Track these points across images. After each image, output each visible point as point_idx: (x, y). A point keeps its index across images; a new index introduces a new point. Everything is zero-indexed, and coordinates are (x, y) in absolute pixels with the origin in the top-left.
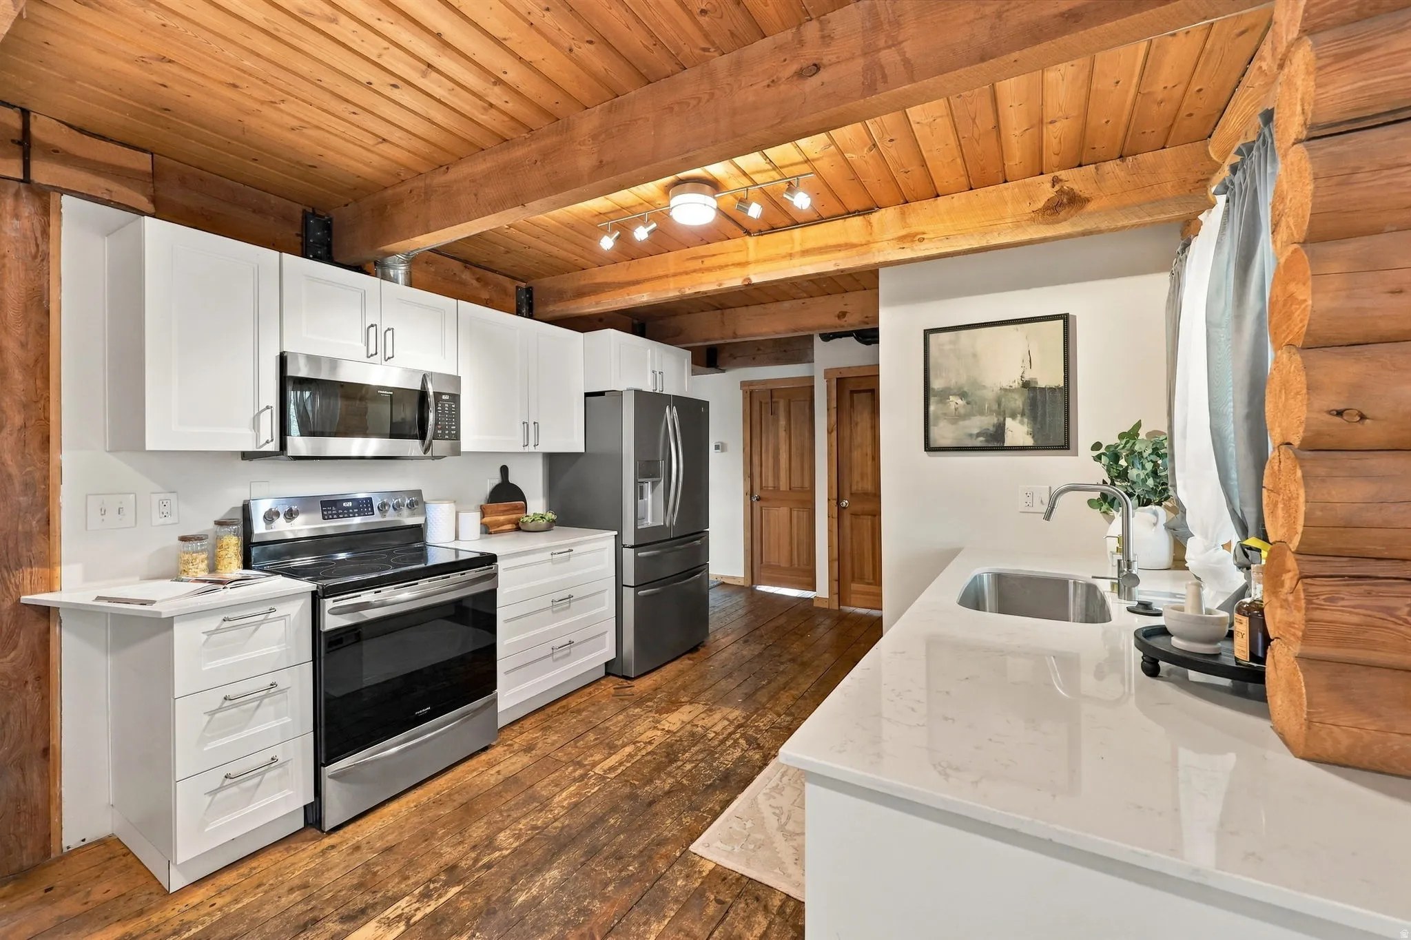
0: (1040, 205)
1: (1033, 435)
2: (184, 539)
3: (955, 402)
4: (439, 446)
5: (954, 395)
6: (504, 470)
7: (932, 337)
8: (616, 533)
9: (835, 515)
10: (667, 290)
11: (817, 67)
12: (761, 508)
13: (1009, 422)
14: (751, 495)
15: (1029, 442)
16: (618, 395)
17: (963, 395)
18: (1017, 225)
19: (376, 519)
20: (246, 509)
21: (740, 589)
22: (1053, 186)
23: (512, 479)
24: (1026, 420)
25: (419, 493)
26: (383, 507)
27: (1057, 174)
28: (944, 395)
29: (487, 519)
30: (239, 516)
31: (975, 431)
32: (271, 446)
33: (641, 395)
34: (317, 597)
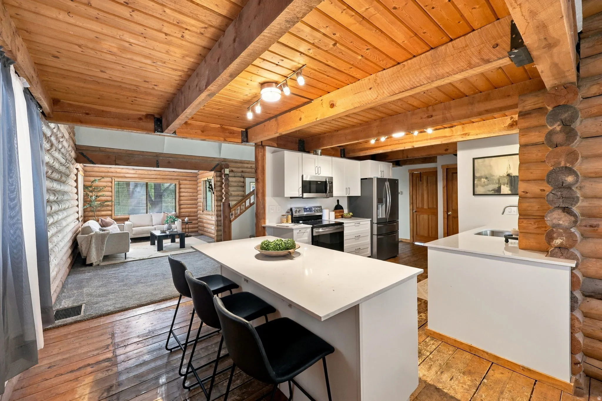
0: (507, 125)
1: (511, 190)
2: (282, 215)
3: (483, 180)
4: (329, 195)
5: (483, 178)
6: (338, 201)
7: (476, 160)
8: (371, 219)
9: (446, 217)
10: (388, 149)
11: (432, 116)
12: (417, 215)
13: (502, 187)
14: (413, 210)
15: (510, 192)
16: (372, 179)
17: (486, 178)
18: (500, 131)
19: (313, 213)
20: (291, 209)
21: (408, 243)
22: (511, 120)
24: (508, 186)
25: (321, 207)
26: (315, 210)
27: (512, 116)
28: (480, 178)
29: (336, 214)
30: (290, 211)
31: (491, 189)
32: (301, 196)
33: (378, 179)
34: (312, 228)
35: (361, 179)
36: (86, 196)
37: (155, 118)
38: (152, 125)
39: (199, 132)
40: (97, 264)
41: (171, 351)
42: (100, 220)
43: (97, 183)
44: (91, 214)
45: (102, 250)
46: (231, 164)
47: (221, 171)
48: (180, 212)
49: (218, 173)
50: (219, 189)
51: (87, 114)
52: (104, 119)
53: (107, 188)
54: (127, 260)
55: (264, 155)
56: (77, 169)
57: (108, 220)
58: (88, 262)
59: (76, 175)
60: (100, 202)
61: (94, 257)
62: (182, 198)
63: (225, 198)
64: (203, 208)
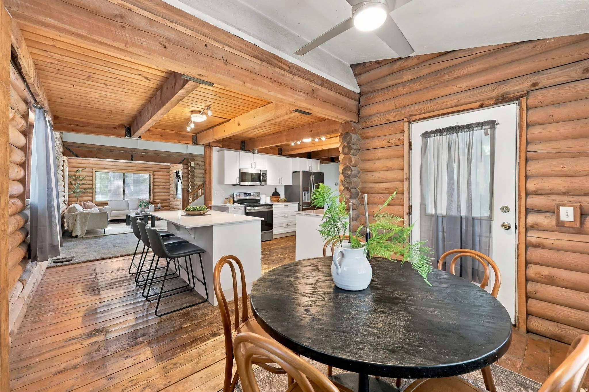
2: (226, 198)
4: (263, 183)
6: (276, 189)
8: (299, 202)
16: (299, 172)
19: (252, 197)
20: (233, 194)
23: (277, 191)
25: (259, 193)
26: (253, 195)
29: (272, 199)
30: (232, 195)
32: (238, 184)
33: (304, 172)
34: (245, 207)
35: (293, 172)
36: (70, 183)
37: (125, 127)
38: (123, 132)
39: (159, 136)
40: (81, 236)
41: (132, 275)
42: (83, 204)
43: (80, 173)
44: (74, 199)
45: (85, 225)
46: (196, 159)
47: (188, 165)
48: (153, 200)
49: (185, 167)
50: (186, 179)
51: (77, 125)
52: (90, 129)
53: (88, 178)
54: (105, 234)
55: (211, 153)
56: (64, 161)
57: (90, 203)
58: (74, 235)
59: (63, 166)
60: (82, 189)
61: (78, 231)
62: (155, 187)
63: (191, 187)
64: (174, 196)
